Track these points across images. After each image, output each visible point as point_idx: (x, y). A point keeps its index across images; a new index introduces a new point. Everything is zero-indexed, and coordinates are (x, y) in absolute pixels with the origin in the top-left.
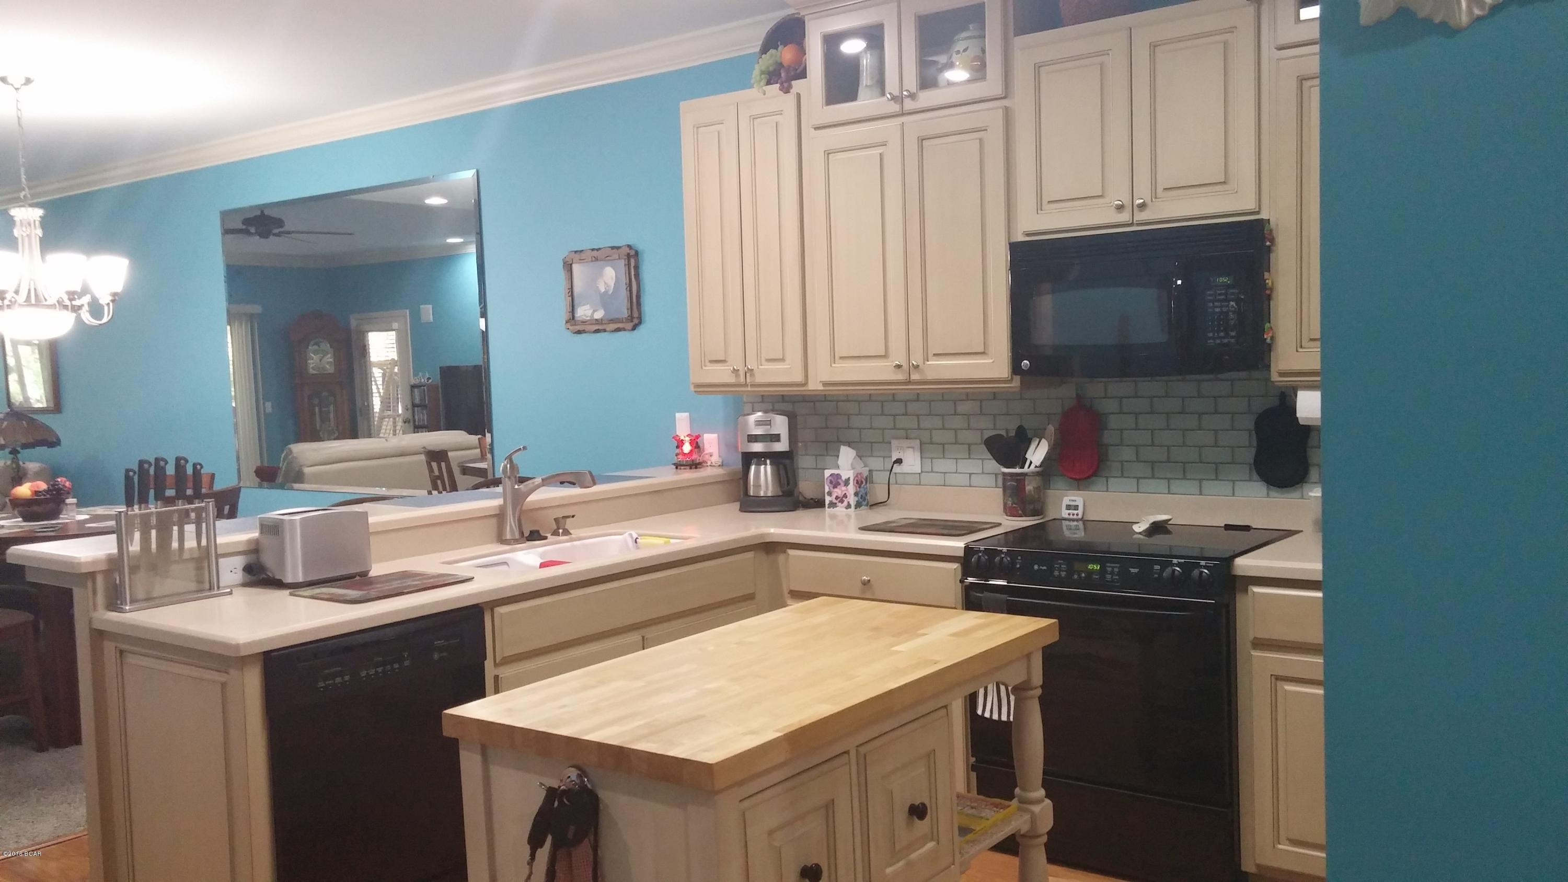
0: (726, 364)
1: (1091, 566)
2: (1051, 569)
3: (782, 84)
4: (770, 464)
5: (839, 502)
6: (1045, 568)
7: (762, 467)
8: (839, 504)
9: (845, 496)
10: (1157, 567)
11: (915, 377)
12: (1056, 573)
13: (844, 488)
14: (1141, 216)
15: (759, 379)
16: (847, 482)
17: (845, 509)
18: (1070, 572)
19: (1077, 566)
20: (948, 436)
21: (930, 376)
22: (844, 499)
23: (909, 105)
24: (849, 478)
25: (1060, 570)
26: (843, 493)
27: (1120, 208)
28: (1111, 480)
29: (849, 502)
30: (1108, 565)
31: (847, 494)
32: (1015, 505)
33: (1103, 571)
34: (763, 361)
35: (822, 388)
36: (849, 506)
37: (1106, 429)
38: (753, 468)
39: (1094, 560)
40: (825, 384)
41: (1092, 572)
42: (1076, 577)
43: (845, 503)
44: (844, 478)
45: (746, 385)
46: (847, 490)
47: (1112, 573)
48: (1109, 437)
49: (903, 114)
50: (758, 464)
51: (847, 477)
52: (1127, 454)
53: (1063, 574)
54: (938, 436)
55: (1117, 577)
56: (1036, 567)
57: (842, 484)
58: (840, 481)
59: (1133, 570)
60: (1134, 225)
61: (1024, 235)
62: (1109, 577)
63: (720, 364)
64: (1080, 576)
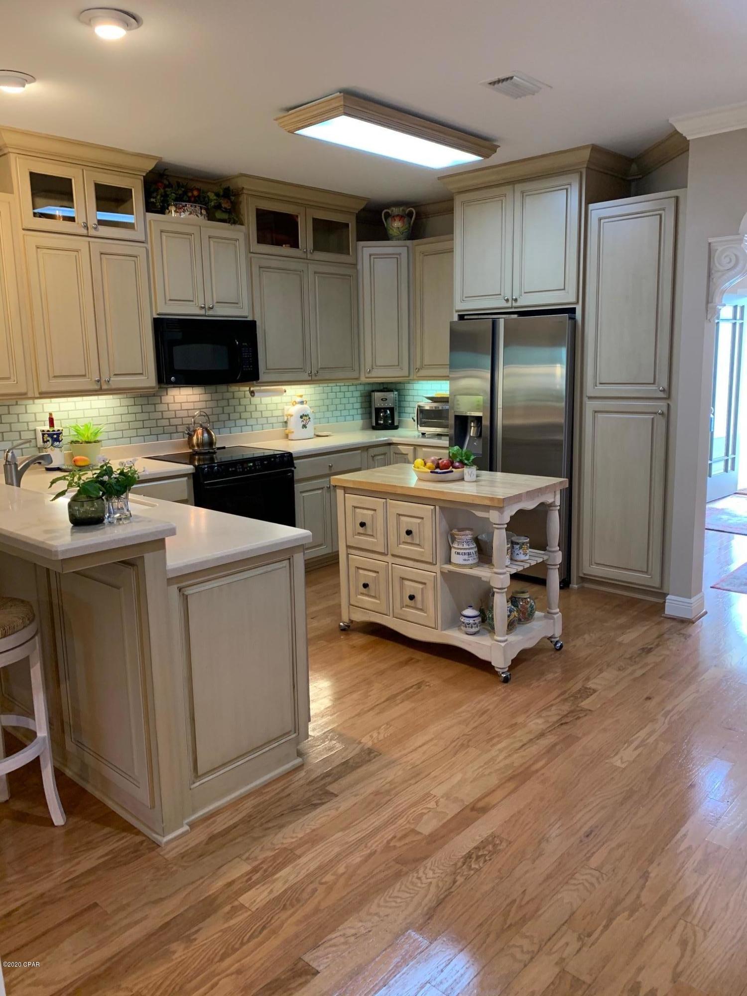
1: (249, 465)
6: (234, 469)
10: (273, 459)
12: (238, 470)
14: (211, 313)
18: (243, 468)
19: (245, 465)
21: (113, 386)
23: (92, 232)
27: (202, 308)
30: (256, 462)
33: (254, 465)
39: (250, 462)
40: (40, 393)
41: (250, 467)
42: (245, 470)
49: (88, 236)
53: (241, 470)
55: (260, 467)
56: (230, 469)
59: (265, 462)
60: (206, 316)
61: (158, 314)
62: (257, 467)
64: (247, 469)
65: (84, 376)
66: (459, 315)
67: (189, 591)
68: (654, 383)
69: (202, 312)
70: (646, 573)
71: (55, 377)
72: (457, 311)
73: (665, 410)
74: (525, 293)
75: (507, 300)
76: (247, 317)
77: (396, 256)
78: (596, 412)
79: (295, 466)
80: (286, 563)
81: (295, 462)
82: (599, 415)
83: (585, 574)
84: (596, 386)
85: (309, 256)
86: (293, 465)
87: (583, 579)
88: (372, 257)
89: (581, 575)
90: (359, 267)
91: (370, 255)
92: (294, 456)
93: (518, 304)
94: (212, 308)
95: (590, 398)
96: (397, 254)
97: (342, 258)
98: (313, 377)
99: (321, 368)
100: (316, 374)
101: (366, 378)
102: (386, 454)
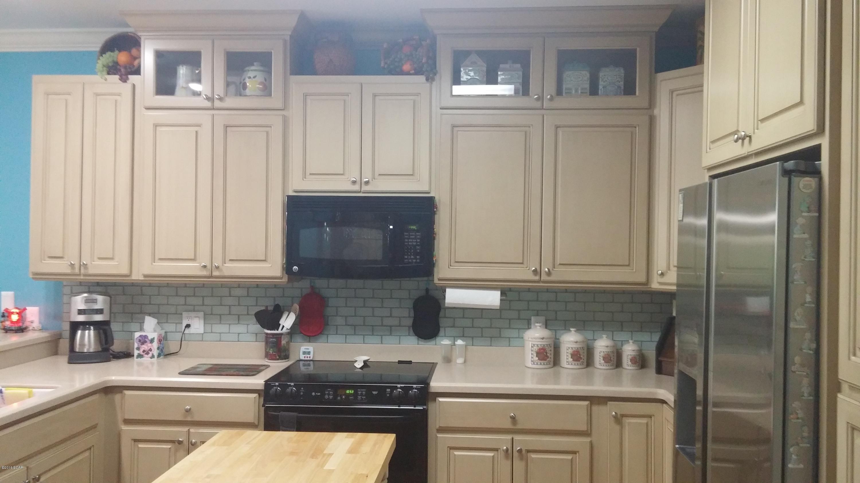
0: (64, 259)
1: (348, 392)
2: (323, 394)
3: (121, 76)
4: (94, 330)
5: (146, 354)
6: (319, 394)
7: (87, 332)
8: (146, 355)
9: (150, 350)
10: (388, 390)
11: (216, 273)
12: (327, 397)
13: (150, 345)
14: (365, 188)
15: (91, 271)
16: (152, 341)
17: (150, 359)
18: (335, 395)
19: (340, 392)
20: (225, 310)
21: (227, 273)
22: (149, 352)
23: (217, 104)
24: (154, 338)
25: (329, 395)
26: (149, 348)
27: (354, 182)
28: (330, 337)
29: (153, 354)
30: (359, 390)
31: (152, 348)
32: (274, 353)
33: (356, 393)
34: (96, 259)
35: (143, 279)
36: (153, 356)
37: (328, 306)
38: (79, 333)
39: (350, 388)
40: (145, 276)
41: (348, 395)
42: (339, 398)
43: (150, 355)
44: (150, 338)
45: (79, 275)
46: (152, 346)
47: (362, 395)
48: (329, 311)
49: (213, 109)
50: (84, 330)
51: (152, 337)
52: (340, 320)
53: (331, 397)
54: (217, 310)
55: (365, 397)
56: (313, 394)
57: (148, 342)
58: (146, 340)
59: (374, 393)
60: (362, 192)
61: (294, 192)
62: (359, 397)
63: (58, 260)
64: (341, 398)
66: (709, 176)
69: (355, 187)
71: (161, 259)
72: (705, 169)
74: (761, 121)
76: (429, 193)
79: (435, 406)
88: (675, 94)
93: (753, 146)
98: (544, 277)
99: (560, 264)
100: (549, 273)
101: (661, 284)
102: (653, 418)
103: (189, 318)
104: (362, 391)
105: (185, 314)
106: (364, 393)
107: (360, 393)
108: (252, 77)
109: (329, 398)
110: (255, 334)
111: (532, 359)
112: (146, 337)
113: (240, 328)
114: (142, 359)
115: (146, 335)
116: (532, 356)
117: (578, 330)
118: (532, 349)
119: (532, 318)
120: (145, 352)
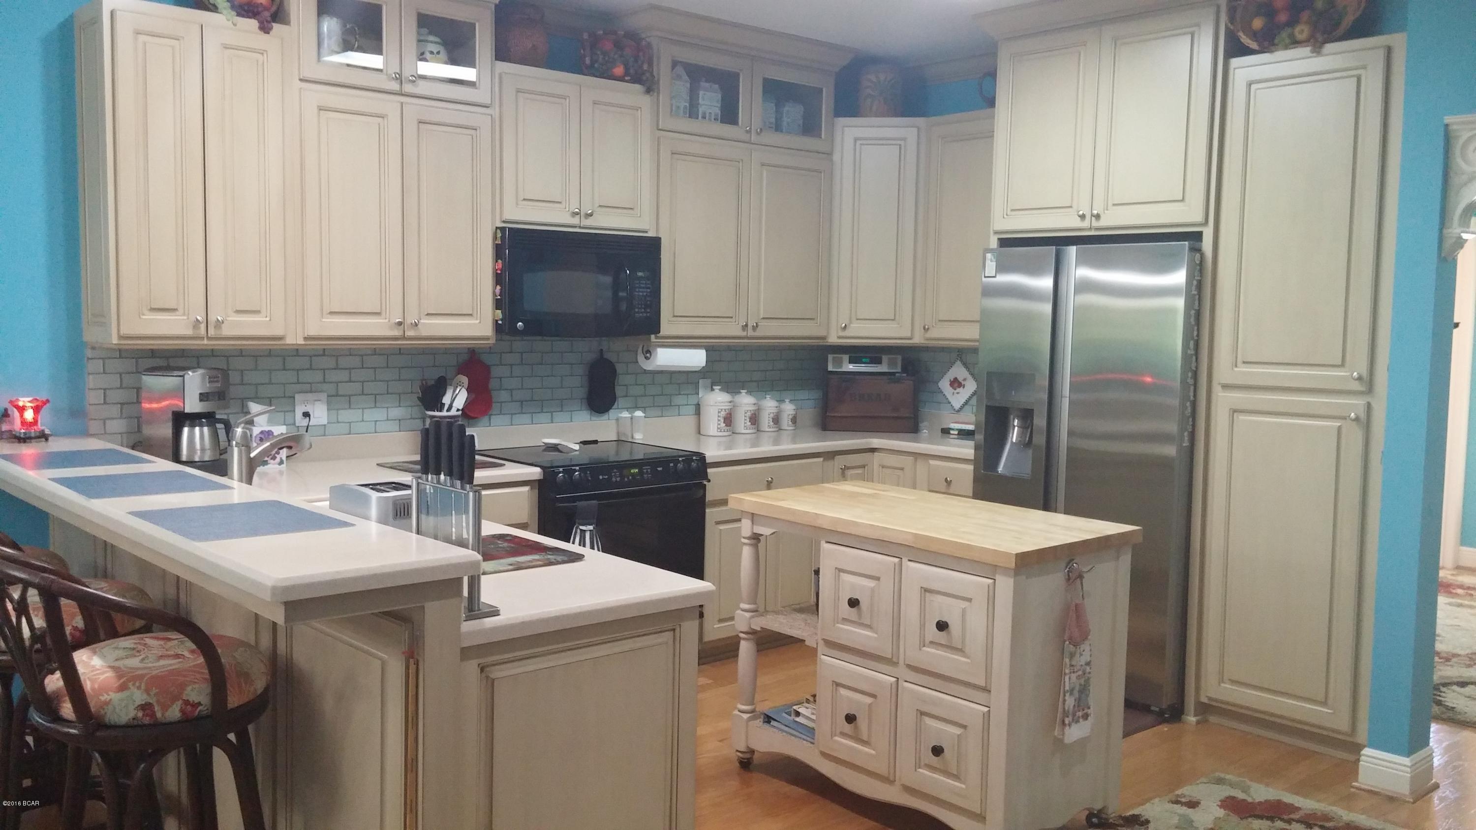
0: (177, 313)
1: (632, 471)
2: (610, 477)
3: (261, 23)
4: (208, 426)
5: (271, 459)
6: (606, 477)
7: (197, 429)
8: (272, 461)
10: (672, 465)
11: (410, 333)
12: (614, 479)
14: (587, 222)
15: (226, 331)
17: (278, 466)
18: (622, 476)
19: (625, 472)
20: (356, 387)
21: (424, 332)
22: (276, 455)
23: (408, 88)
25: (616, 477)
27: (574, 213)
28: (493, 417)
30: (644, 468)
33: (641, 473)
34: (233, 312)
35: (303, 343)
36: (281, 462)
38: (186, 430)
39: (634, 466)
40: (305, 339)
41: (633, 475)
42: (626, 479)
43: (278, 460)
45: (202, 338)
47: (647, 473)
49: (402, 94)
50: (192, 426)
52: (504, 396)
53: (618, 479)
54: (344, 389)
55: (651, 475)
56: (601, 477)
59: (660, 469)
60: (580, 227)
61: (504, 222)
62: (645, 476)
63: (164, 314)
64: (628, 478)
65: (378, 314)
66: (999, 239)
67: (497, 673)
68: (1342, 365)
69: (575, 221)
70: (1324, 703)
71: (331, 313)
72: (996, 233)
73: (1363, 416)
74: (1114, 205)
75: (1083, 217)
76: (646, 232)
77: (899, 142)
78: (1235, 411)
79: (709, 478)
80: (668, 635)
81: (709, 470)
82: (1242, 417)
83: (1210, 699)
84: (1236, 366)
85: (754, 138)
86: (705, 476)
87: (1205, 709)
88: (859, 142)
89: (1204, 700)
90: (836, 157)
91: (856, 140)
92: (707, 461)
93: (1103, 223)
94: (591, 215)
95: (1226, 387)
96: (901, 139)
97: (808, 142)
98: (750, 333)
99: (764, 318)
100: (755, 328)
101: (839, 337)
102: (866, 467)
103: (306, 402)
104: (647, 469)
105: (298, 397)
106: (649, 470)
107: (645, 471)
108: (435, 52)
109: (616, 481)
110: (398, 421)
111: (719, 426)
112: (271, 433)
113: (378, 414)
114: (266, 467)
115: (271, 431)
116: (719, 423)
117: (750, 392)
118: (719, 414)
119: (701, 381)
120: (271, 457)
